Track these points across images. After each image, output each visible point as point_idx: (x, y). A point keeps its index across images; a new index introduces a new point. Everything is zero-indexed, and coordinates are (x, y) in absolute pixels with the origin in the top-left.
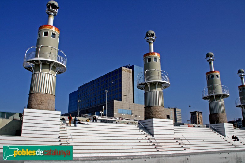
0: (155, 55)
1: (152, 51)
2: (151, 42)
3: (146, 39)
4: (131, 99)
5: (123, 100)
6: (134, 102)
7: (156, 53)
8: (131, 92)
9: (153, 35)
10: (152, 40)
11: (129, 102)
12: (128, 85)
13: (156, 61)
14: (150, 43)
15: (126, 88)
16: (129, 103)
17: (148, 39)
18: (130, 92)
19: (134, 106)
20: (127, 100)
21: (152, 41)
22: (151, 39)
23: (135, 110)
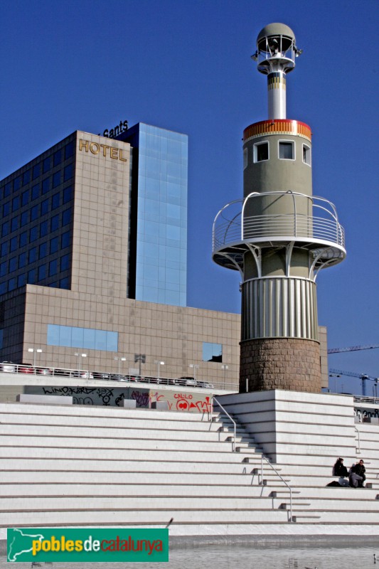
0: (289, 129)
1: (281, 114)
2: (278, 74)
3: (259, 60)
4: (117, 278)
5: (73, 286)
6: (132, 294)
7: (294, 124)
8: (118, 248)
9: (287, 43)
10: (282, 65)
11: (105, 292)
12: (107, 216)
13: (290, 156)
14: (272, 78)
15: (93, 229)
16: (105, 300)
17: (266, 63)
18: (113, 248)
19: (132, 313)
20: (98, 283)
21: (281, 72)
22: (278, 63)
23: (138, 331)
